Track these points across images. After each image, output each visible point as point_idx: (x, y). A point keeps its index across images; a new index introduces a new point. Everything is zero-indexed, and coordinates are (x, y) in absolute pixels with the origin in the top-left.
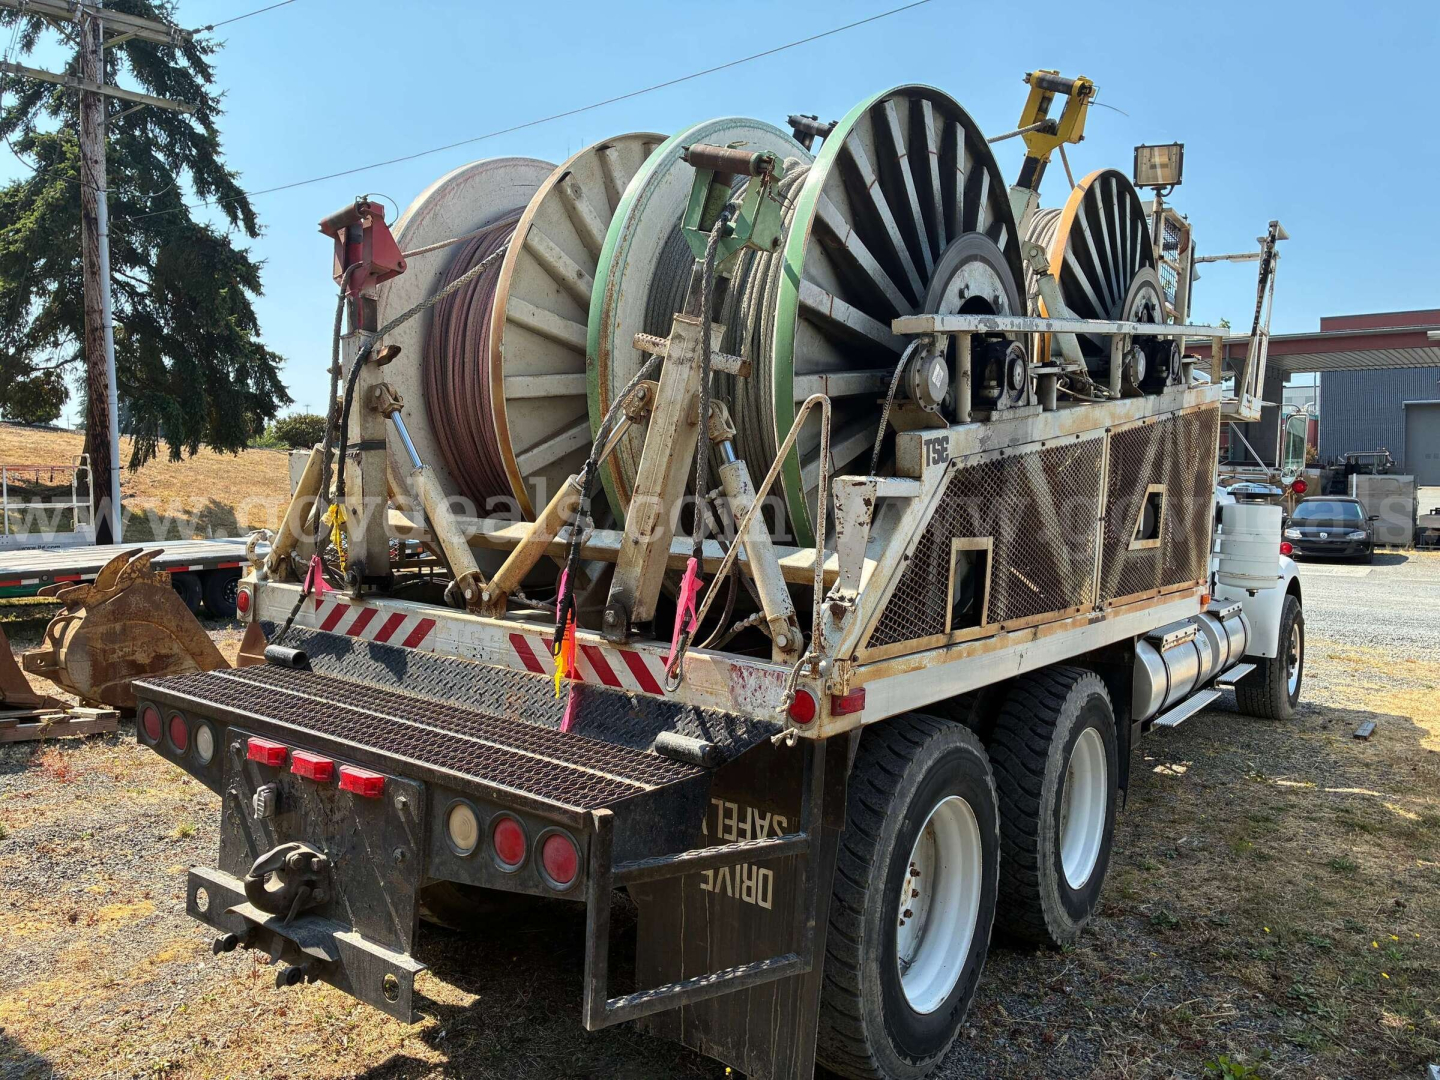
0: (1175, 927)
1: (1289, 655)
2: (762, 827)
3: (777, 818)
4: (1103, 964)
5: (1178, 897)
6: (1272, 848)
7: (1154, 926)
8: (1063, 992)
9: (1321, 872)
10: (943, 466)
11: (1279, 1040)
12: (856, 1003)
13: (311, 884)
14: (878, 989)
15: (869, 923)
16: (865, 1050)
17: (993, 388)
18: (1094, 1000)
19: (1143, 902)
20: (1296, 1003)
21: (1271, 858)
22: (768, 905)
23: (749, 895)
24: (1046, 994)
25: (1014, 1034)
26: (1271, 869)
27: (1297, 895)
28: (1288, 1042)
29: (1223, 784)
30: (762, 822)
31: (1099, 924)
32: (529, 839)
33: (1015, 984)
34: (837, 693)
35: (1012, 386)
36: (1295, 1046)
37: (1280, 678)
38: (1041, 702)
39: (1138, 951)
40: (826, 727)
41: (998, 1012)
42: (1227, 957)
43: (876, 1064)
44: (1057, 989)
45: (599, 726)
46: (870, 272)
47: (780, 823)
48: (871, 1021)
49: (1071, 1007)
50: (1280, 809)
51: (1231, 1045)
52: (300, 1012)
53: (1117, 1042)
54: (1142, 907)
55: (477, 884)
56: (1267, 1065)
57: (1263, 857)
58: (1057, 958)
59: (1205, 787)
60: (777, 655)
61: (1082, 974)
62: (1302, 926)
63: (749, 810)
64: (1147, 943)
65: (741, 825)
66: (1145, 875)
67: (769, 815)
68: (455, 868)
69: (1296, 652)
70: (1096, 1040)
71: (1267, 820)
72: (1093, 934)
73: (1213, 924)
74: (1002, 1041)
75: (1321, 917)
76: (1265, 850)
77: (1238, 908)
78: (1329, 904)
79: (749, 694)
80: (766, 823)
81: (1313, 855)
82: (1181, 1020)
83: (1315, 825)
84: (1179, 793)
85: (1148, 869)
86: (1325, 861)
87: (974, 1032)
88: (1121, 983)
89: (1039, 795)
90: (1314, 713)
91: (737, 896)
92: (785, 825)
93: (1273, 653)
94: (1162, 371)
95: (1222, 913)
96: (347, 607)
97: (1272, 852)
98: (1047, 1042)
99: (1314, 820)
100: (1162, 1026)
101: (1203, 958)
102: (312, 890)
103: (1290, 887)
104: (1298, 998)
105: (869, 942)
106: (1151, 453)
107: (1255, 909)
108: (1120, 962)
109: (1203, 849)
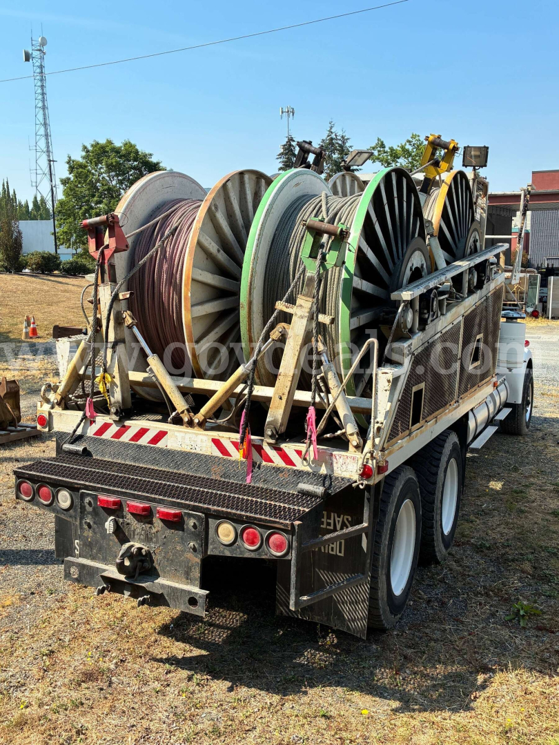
0: (489, 548)
1: (527, 401)
2: (339, 521)
3: (346, 517)
4: (459, 568)
5: (487, 534)
6: (525, 506)
7: (479, 549)
8: (445, 582)
9: (548, 517)
10: (410, 356)
11: (540, 595)
12: (378, 593)
13: (142, 561)
14: (385, 586)
15: (383, 559)
16: (380, 612)
17: (426, 314)
18: (459, 584)
19: (472, 538)
20: (546, 579)
21: (526, 512)
22: (342, 555)
23: (332, 550)
24: (438, 584)
25: (429, 602)
26: (526, 517)
27: (540, 529)
28: (544, 595)
29: (499, 474)
30: (339, 519)
31: (454, 550)
32: (262, 536)
33: (424, 581)
34: (381, 465)
35: (432, 311)
36: (547, 597)
37: (522, 414)
38: (433, 449)
39: (474, 561)
40: (376, 479)
41: (419, 594)
42: (513, 560)
43: (383, 618)
44: (442, 581)
45: (264, 481)
46: (375, 265)
47: (347, 519)
48: (383, 600)
49: (449, 588)
50: (526, 486)
51: (521, 598)
52: (96, 622)
53: (473, 601)
54: (472, 541)
55: (234, 555)
56: (536, 605)
57: (522, 512)
58: (439, 568)
59: (490, 476)
60: (351, 448)
61: (451, 574)
62: (543, 544)
63: (332, 514)
64: (477, 557)
65: (328, 521)
66: (471, 525)
67: (342, 516)
68: (222, 549)
69: (529, 399)
70: (465, 601)
71: (522, 492)
72: (453, 555)
73: (504, 547)
74: (424, 605)
75: (551, 539)
76: (523, 508)
77: (515, 537)
78: (554, 532)
79: (339, 466)
80: (341, 520)
81: (545, 509)
82: (498, 590)
83: (543, 493)
84: (479, 480)
85: (472, 522)
86: (550, 512)
87: (412, 603)
88: (469, 575)
89: (434, 494)
90: (537, 430)
91: (327, 551)
92: (350, 519)
93: (520, 402)
94: (483, 277)
95: (508, 540)
96: (111, 424)
97: (527, 509)
98: (443, 604)
99: (544, 490)
100: (491, 593)
101: (503, 562)
102: (143, 563)
103: (536, 526)
104: (546, 576)
105: (382, 567)
106: (477, 320)
107: (522, 537)
108: (468, 567)
109: (494, 510)
